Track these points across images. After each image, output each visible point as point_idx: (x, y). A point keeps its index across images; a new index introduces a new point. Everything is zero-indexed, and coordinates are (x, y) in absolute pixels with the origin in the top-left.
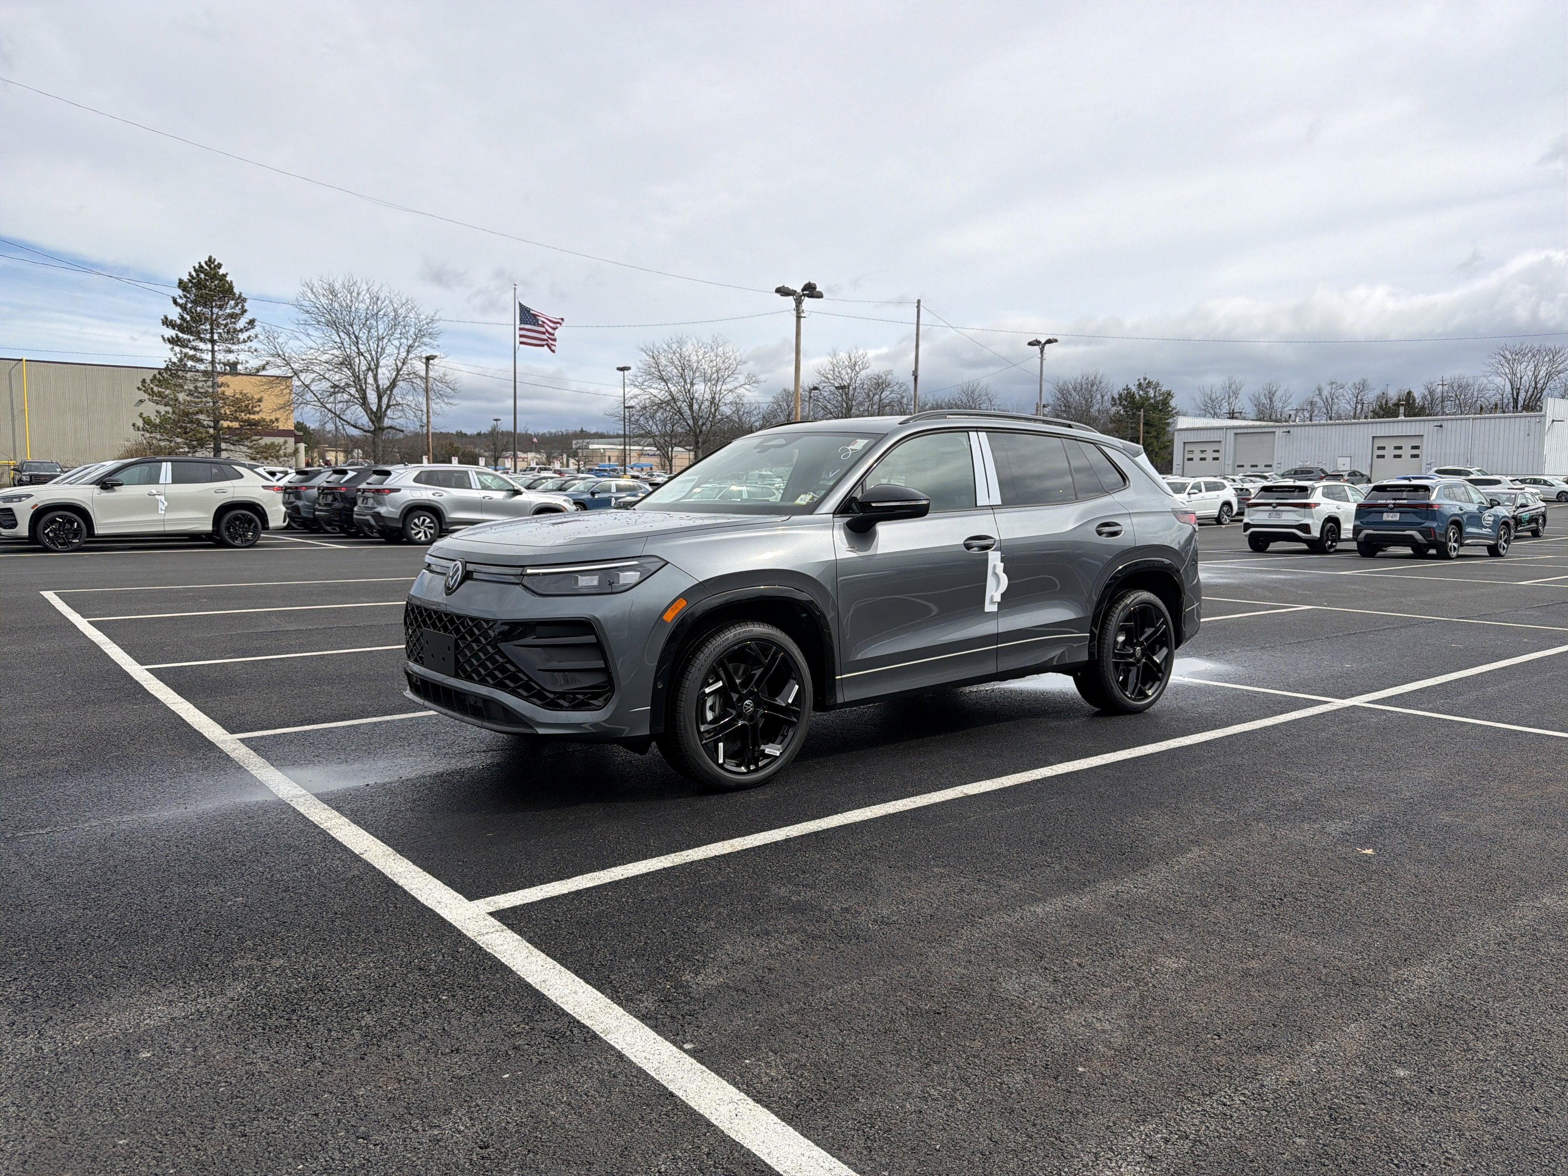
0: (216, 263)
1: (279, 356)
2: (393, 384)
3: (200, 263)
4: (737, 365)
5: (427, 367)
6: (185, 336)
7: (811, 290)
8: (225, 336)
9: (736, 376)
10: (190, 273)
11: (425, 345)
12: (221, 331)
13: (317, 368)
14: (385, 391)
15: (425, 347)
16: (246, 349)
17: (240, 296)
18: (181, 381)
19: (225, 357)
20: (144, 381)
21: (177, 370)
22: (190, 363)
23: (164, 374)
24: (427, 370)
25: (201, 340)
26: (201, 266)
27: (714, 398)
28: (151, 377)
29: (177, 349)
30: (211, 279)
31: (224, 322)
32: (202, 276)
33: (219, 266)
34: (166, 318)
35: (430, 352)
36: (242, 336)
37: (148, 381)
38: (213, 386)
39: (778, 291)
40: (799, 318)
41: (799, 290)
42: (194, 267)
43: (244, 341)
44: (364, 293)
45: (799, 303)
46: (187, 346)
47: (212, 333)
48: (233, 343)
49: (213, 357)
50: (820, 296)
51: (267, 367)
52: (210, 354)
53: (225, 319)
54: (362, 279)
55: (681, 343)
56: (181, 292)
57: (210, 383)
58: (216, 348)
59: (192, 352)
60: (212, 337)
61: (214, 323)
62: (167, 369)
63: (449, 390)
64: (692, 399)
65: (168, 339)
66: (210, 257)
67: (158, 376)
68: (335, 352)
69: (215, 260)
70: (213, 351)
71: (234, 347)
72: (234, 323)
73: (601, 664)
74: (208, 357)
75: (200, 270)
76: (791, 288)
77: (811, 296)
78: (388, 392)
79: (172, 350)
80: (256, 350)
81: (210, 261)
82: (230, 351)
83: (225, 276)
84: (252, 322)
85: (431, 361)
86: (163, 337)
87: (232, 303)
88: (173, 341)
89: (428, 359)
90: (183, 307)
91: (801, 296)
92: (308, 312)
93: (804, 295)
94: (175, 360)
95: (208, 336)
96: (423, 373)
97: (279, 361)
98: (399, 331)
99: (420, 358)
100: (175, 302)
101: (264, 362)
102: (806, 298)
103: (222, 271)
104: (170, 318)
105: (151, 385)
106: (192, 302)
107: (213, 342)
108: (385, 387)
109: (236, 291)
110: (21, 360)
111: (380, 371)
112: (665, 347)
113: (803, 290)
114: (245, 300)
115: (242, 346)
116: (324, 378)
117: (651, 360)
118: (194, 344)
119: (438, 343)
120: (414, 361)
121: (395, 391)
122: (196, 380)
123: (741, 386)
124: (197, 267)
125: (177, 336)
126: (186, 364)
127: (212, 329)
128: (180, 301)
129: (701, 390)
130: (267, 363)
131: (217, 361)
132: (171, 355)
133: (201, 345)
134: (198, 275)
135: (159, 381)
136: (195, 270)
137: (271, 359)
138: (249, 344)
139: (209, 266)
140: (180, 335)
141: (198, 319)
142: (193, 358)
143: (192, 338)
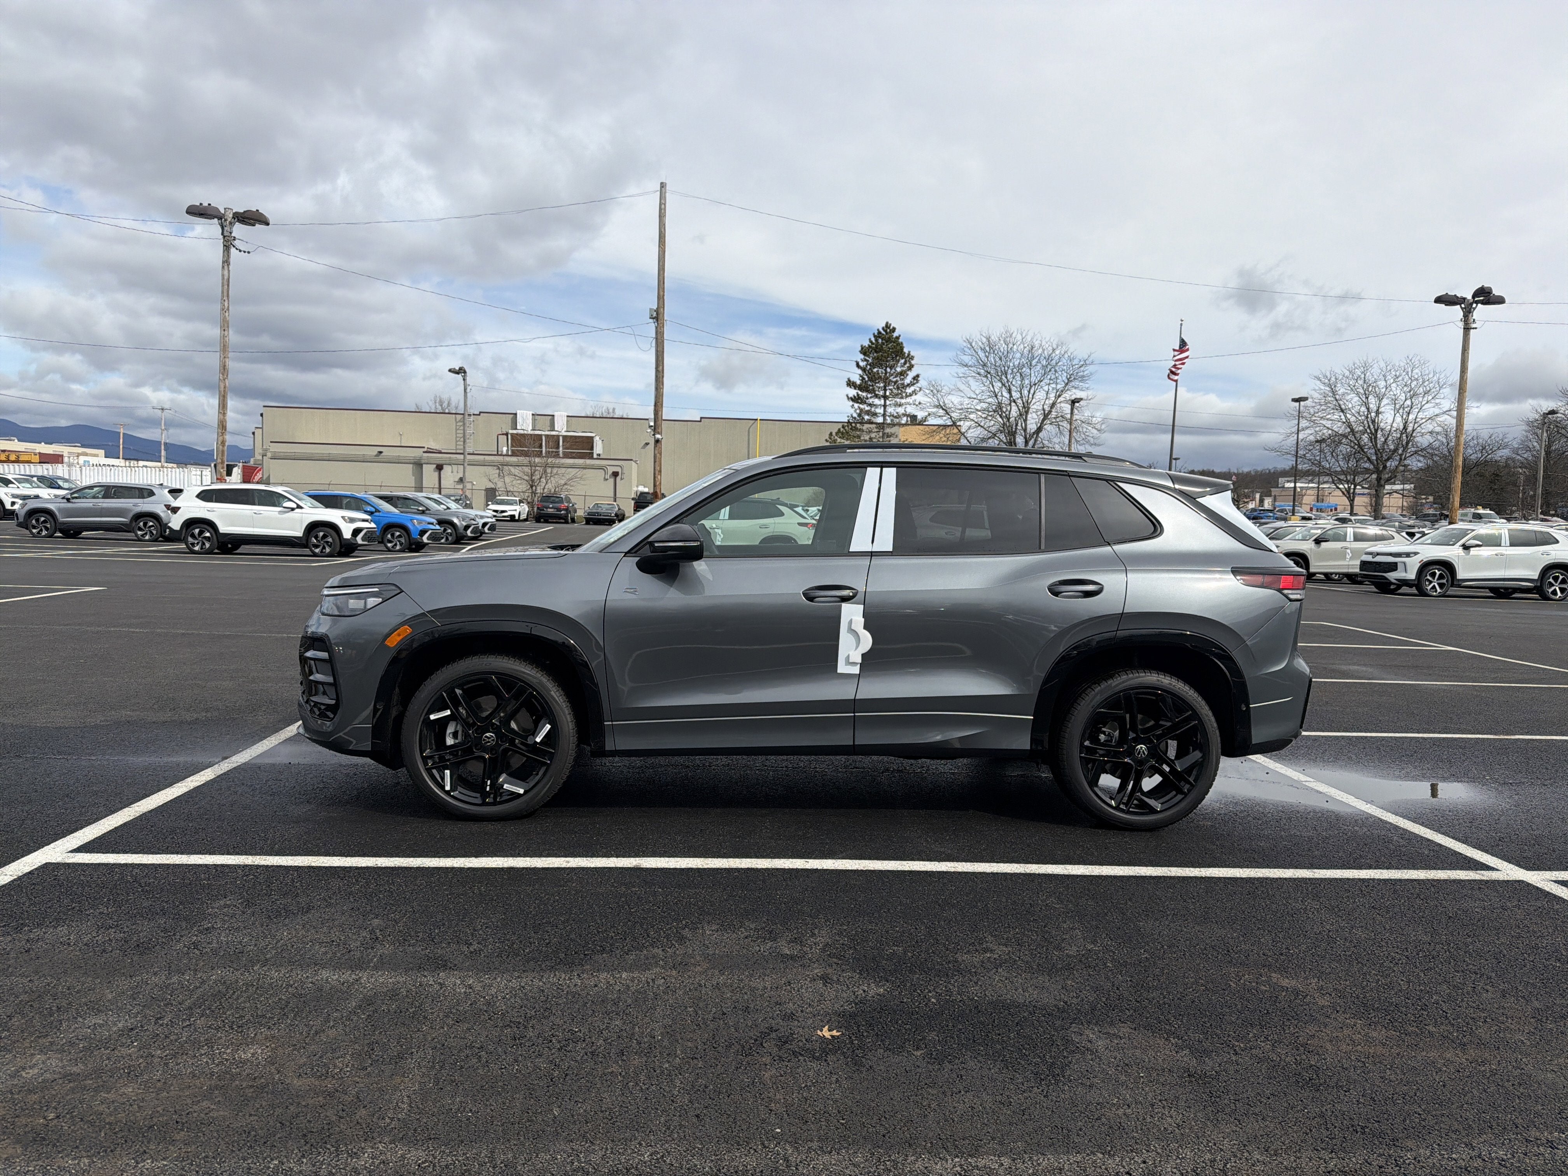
0: (891, 328)
1: (942, 407)
2: (1039, 430)
3: (878, 330)
4: (1441, 388)
5: (1072, 409)
6: (864, 394)
7: (1485, 296)
8: (895, 391)
9: (1437, 401)
10: (870, 339)
11: (1076, 388)
12: (891, 387)
13: (972, 416)
14: (1031, 436)
15: (1074, 390)
16: (911, 402)
17: (909, 354)
18: (858, 433)
19: (894, 410)
20: (831, 434)
21: (856, 423)
22: (866, 417)
23: (846, 428)
24: (1072, 413)
25: (876, 396)
26: (879, 333)
27: (1405, 428)
28: (836, 431)
29: (856, 405)
30: (887, 342)
31: (895, 379)
32: (880, 341)
33: (894, 330)
34: (849, 380)
35: (1078, 394)
36: (909, 390)
37: (834, 434)
38: (883, 437)
39: (1438, 300)
40: (1467, 329)
41: (1469, 297)
42: (874, 334)
43: (911, 395)
44: (1019, 343)
45: (1468, 312)
46: (865, 403)
47: (885, 390)
48: (902, 398)
49: (885, 411)
50: (1500, 301)
51: (929, 418)
52: (883, 408)
53: (896, 377)
54: (1018, 330)
55: (1366, 367)
56: (862, 356)
57: (881, 434)
58: (888, 402)
59: (867, 408)
60: (885, 393)
61: (886, 381)
62: (849, 422)
63: (1095, 431)
64: (1376, 431)
65: (851, 398)
66: (887, 323)
67: (842, 429)
68: (990, 400)
69: (890, 325)
70: (885, 406)
71: (903, 401)
72: (903, 379)
73: (330, 679)
74: (880, 411)
75: (878, 335)
76: (1459, 295)
77: (1484, 303)
78: (1035, 436)
79: (853, 406)
80: (920, 403)
81: (887, 325)
82: (900, 405)
83: (898, 338)
84: (916, 378)
85: (1077, 404)
86: (847, 396)
87: (902, 361)
88: (856, 399)
89: (1073, 402)
90: (864, 370)
91: (1471, 304)
92: (966, 366)
93: (1477, 302)
94: (855, 415)
95: (881, 393)
96: (1069, 416)
97: (941, 412)
98: (1049, 377)
99: (1066, 401)
100: (858, 365)
101: (927, 414)
102: (1479, 305)
103: (895, 334)
104: (852, 380)
105: (836, 437)
106: (870, 365)
107: (885, 397)
108: (1033, 431)
109: (906, 350)
110: (757, 420)
111: (1029, 416)
112: (1347, 373)
113: (1473, 297)
114: (912, 358)
115: (909, 400)
116: (979, 425)
117: (1328, 389)
118: (871, 401)
119: (1087, 386)
120: (1062, 405)
121: (1041, 435)
122: (870, 432)
123: (1444, 413)
124: (876, 334)
125: (858, 395)
126: (863, 418)
127: (885, 387)
128: (862, 364)
129: (1390, 419)
130: (929, 415)
131: (887, 414)
132: (852, 411)
133: (877, 401)
134: (876, 340)
135: (842, 433)
136: (875, 336)
137: (935, 410)
138: (914, 397)
139: (886, 331)
140: (860, 393)
141: (874, 378)
142: (868, 413)
143: (869, 396)
